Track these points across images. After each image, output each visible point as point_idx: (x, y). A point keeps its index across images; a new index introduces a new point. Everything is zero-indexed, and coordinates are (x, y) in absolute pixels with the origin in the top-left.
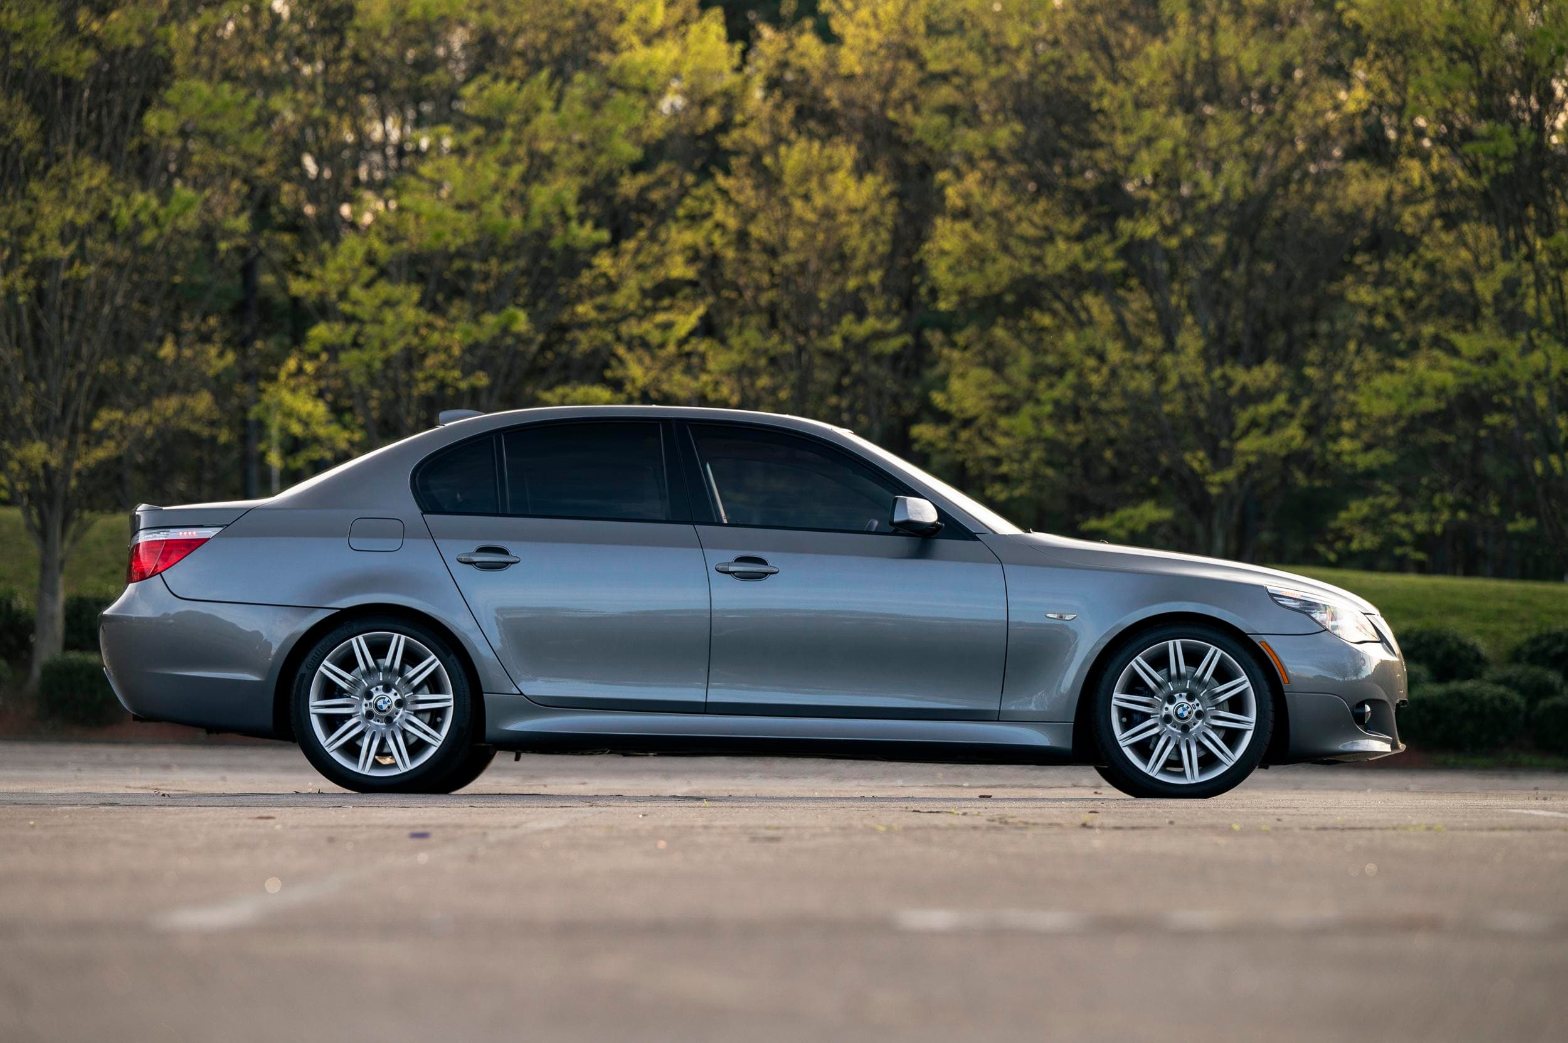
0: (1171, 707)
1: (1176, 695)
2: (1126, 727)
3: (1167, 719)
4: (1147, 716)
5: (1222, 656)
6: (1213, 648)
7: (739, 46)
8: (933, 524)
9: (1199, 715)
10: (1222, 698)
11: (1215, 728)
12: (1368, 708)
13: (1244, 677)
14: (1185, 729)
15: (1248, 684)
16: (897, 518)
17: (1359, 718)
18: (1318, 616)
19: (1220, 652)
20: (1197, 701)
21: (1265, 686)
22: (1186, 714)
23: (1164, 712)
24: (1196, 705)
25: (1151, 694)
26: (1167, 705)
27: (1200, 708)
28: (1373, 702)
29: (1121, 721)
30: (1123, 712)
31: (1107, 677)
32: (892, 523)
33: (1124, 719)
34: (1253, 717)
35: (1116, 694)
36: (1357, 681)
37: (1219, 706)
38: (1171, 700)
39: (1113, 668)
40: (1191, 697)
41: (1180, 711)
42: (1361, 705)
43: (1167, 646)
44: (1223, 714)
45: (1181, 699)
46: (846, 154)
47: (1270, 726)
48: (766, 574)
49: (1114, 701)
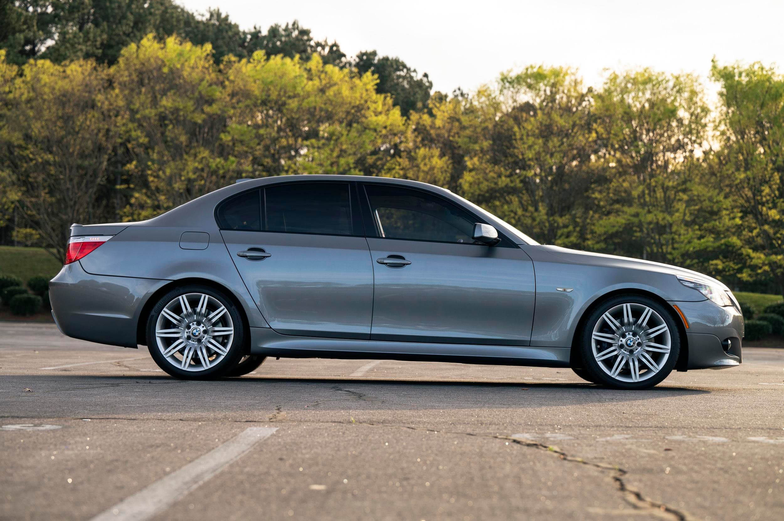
0: (624, 340)
1: (627, 334)
2: (599, 351)
3: (622, 346)
4: (610, 345)
5: (653, 313)
6: (648, 308)
7: (405, 118)
8: (495, 239)
9: (639, 344)
10: (652, 336)
11: (648, 352)
12: (729, 342)
13: (665, 324)
14: (631, 352)
15: (667, 328)
16: (476, 235)
17: (725, 347)
18: (704, 292)
19: (651, 310)
20: (638, 337)
21: (676, 329)
22: (632, 344)
23: (620, 343)
24: (638, 339)
25: (613, 332)
26: (621, 339)
27: (640, 341)
28: (732, 339)
29: (596, 348)
30: (598, 342)
31: (589, 323)
32: (473, 238)
33: (599, 346)
34: (669, 346)
35: (594, 333)
36: (723, 327)
37: (650, 340)
38: (624, 336)
39: (592, 318)
40: (634, 335)
41: (629, 342)
42: (726, 340)
43: (623, 307)
44: (653, 344)
45: (629, 336)
46: (436, 152)
47: (678, 351)
48: (404, 264)
49: (593, 337)
